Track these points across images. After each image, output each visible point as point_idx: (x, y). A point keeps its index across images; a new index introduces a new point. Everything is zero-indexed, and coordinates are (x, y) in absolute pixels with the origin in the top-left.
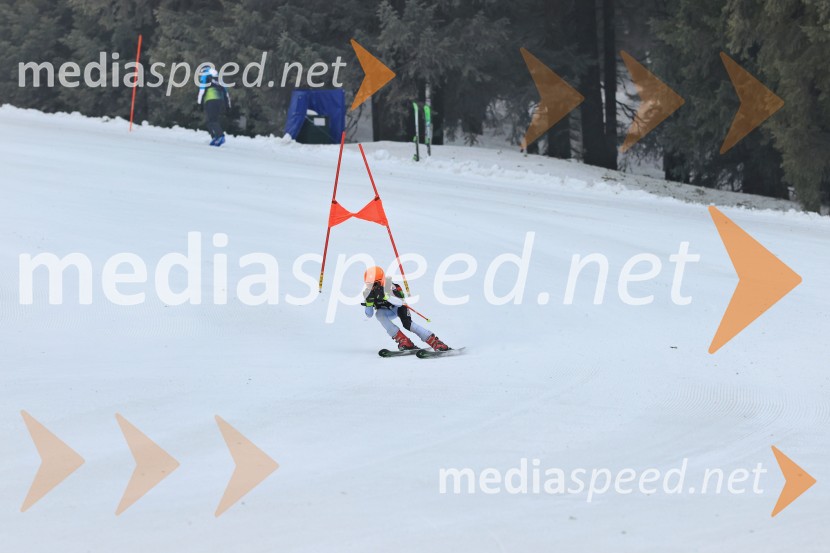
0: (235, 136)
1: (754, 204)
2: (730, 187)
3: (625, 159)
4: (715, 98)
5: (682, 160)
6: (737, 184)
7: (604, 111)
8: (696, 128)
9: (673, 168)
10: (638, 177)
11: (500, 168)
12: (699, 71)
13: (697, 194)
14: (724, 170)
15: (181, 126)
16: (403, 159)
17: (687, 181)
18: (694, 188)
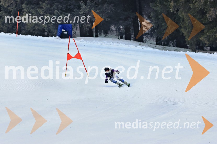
0: (44, 37)
1: (178, 50)
2: (172, 46)
3: (145, 40)
5: (160, 39)
6: (174, 45)
7: (139, 27)
8: (163, 31)
9: (158, 42)
10: (148, 44)
11: (113, 43)
13: (164, 48)
14: (171, 42)
15: (30, 35)
16: (88, 41)
17: (161, 45)
18: (163, 46)
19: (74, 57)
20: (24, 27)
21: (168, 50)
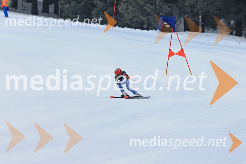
0: (143, 30)
15: (127, 27)
19: (176, 54)
20: (121, 19)
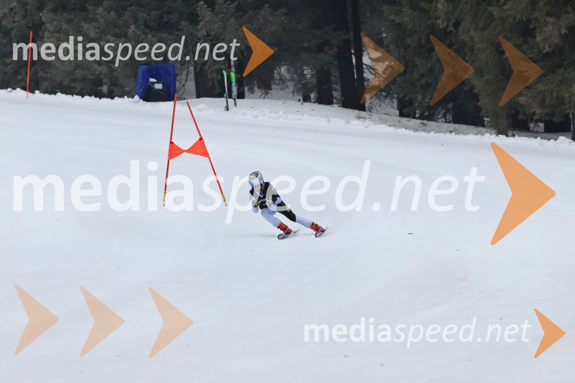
0: (100, 98)
1: (460, 131)
2: (444, 120)
3: (371, 103)
4: (432, 59)
5: (411, 103)
6: (449, 117)
7: (355, 71)
8: (419, 80)
9: (405, 108)
10: (380, 116)
11: (285, 113)
12: (419, 41)
13: (422, 126)
14: (440, 108)
15: (62, 93)
16: (218, 110)
17: (414, 117)
18: (419, 121)
19: (187, 151)
20: (47, 72)
21: (432, 132)
